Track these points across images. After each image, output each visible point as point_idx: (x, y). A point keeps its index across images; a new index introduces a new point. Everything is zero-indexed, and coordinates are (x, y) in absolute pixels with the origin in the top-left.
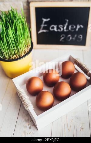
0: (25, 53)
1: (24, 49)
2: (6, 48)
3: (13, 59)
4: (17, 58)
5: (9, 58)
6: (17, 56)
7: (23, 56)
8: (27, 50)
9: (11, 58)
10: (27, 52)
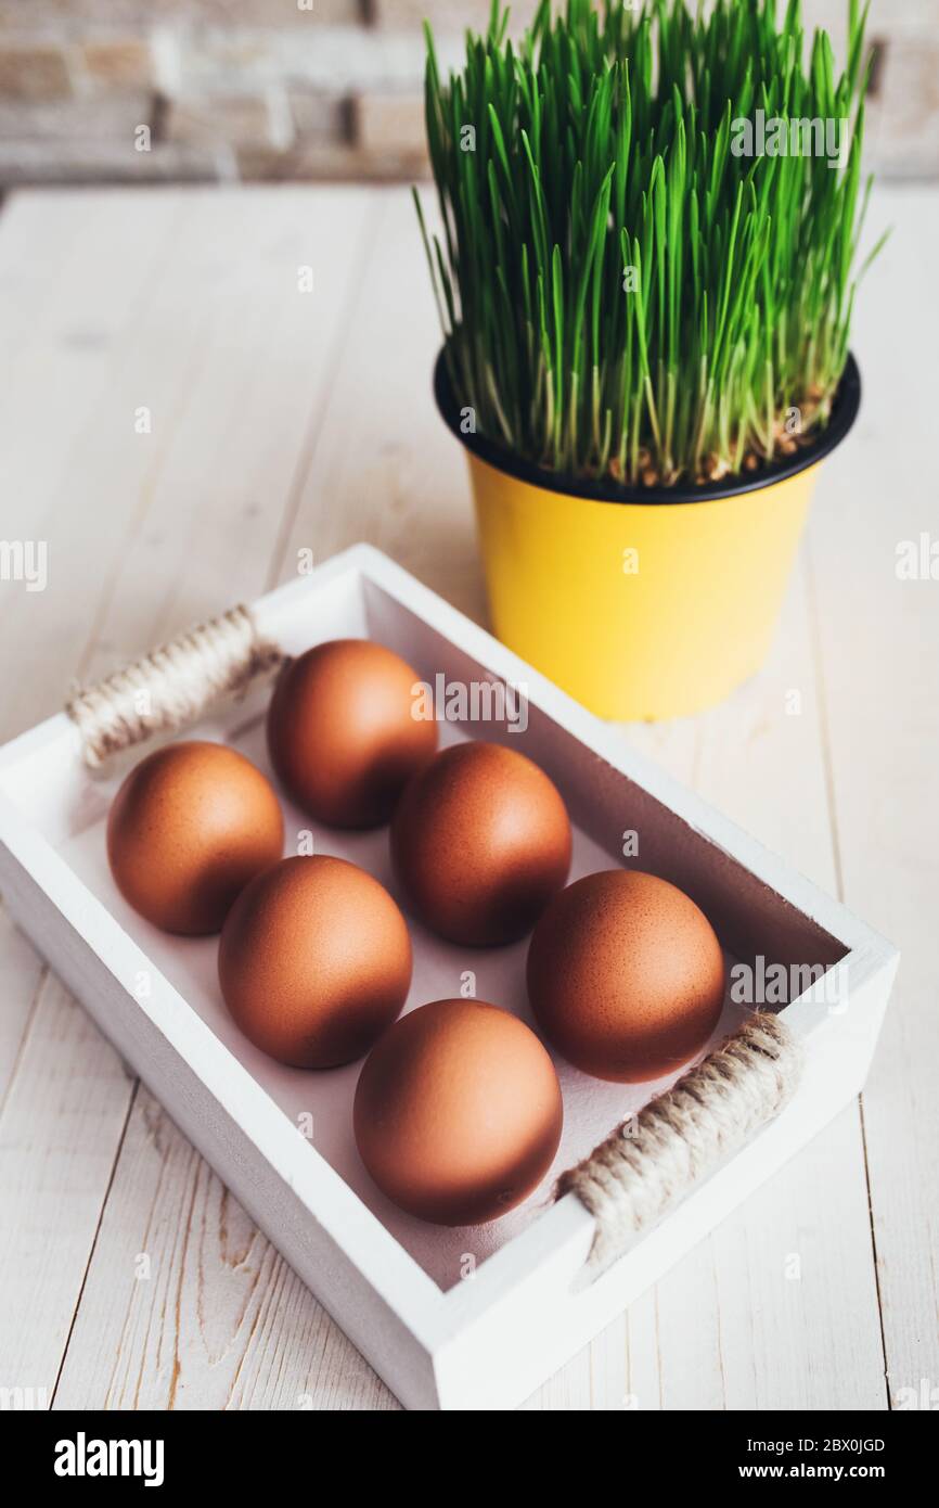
0: (752, 463)
1: (750, 412)
2: (578, 343)
3: (608, 479)
4: (650, 480)
5: (581, 460)
6: (656, 465)
7: (717, 475)
8: (779, 431)
9: (595, 461)
10: (769, 454)
